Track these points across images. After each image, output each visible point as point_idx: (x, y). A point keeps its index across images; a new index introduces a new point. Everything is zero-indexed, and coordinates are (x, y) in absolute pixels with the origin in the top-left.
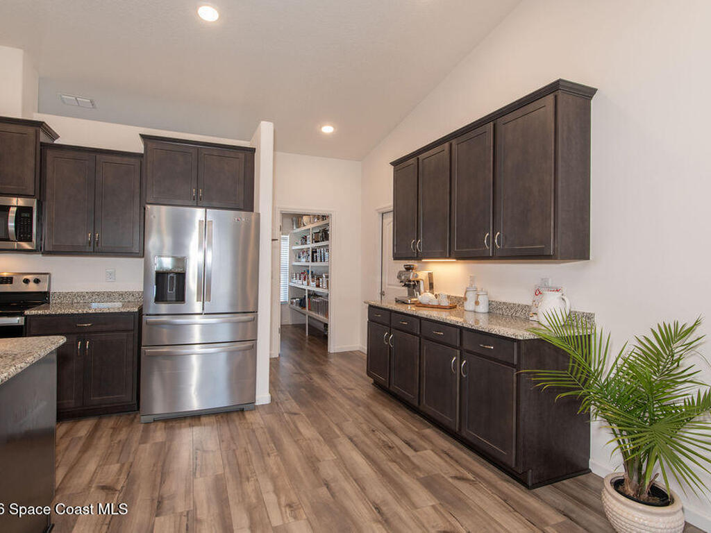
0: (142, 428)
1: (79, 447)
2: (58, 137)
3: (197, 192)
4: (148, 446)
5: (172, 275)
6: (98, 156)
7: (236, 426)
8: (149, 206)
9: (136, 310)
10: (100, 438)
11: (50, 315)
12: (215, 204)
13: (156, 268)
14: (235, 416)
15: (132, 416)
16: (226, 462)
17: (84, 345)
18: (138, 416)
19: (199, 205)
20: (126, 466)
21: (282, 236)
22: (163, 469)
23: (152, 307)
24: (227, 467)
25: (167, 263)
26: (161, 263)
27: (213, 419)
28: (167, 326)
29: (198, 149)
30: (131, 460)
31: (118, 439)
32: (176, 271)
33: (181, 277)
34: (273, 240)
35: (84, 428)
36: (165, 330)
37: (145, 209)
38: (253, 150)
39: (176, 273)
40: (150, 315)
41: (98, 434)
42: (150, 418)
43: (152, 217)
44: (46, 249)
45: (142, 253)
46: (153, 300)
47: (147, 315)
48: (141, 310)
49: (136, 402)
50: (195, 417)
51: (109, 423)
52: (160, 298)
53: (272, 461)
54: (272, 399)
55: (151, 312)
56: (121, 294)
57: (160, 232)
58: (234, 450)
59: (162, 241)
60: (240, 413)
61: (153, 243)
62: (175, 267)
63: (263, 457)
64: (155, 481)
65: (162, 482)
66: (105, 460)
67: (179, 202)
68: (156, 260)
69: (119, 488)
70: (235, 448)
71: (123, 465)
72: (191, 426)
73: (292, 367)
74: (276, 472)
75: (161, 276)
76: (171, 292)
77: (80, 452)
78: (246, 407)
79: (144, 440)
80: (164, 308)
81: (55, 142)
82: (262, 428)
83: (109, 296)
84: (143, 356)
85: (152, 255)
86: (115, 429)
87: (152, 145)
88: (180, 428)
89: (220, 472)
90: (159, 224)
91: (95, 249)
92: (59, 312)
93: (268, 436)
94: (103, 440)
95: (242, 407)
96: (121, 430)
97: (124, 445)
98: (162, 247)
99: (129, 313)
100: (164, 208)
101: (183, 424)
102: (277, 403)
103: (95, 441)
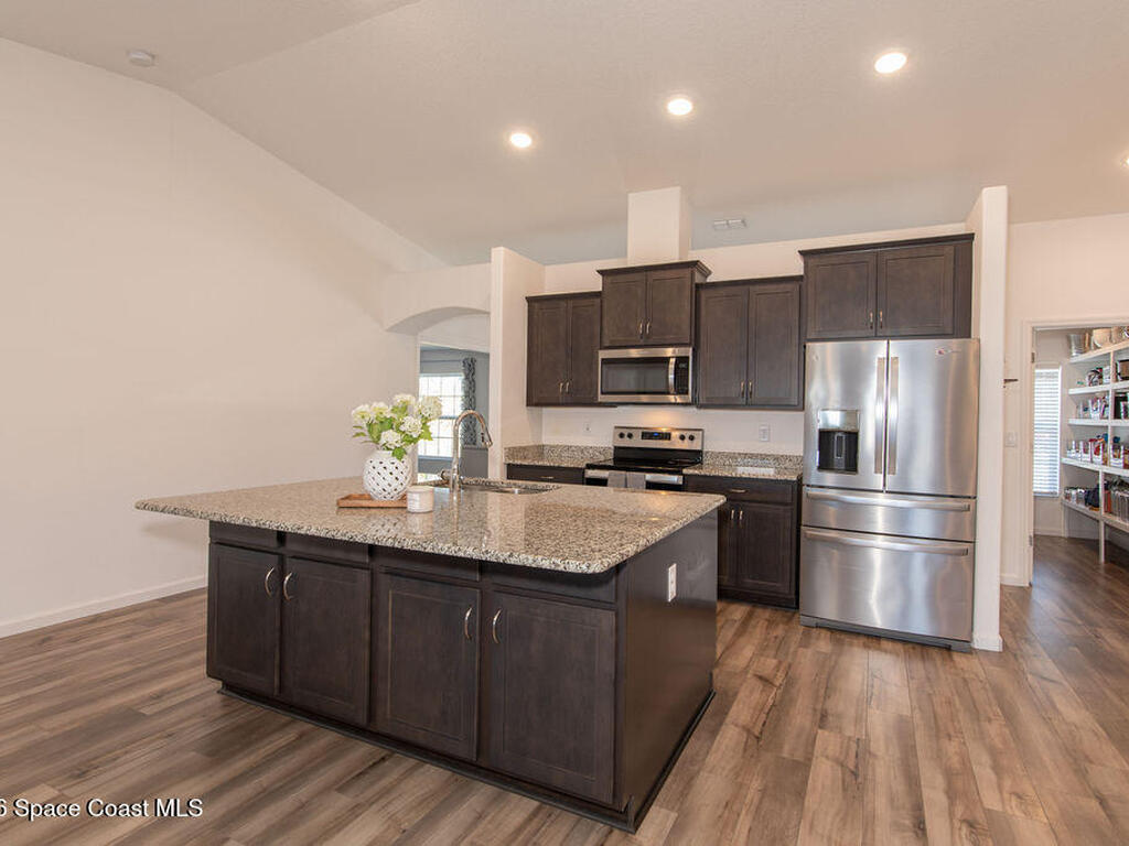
0: (801, 631)
1: (733, 630)
2: (710, 273)
3: (876, 318)
4: (809, 652)
5: (840, 434)
6: (751, 288)
7: (935, 665)
8: (808, 344)
9: (795, 479)
10: (755, 627)
11: (705, 476)
12: (903, 331)
13: (820, 425)
14: (934, 653)
15: (789, 614)
16: (915, 704)
17: (737, 514)
18: (797, 616)
19: (879, 334)
20: (785, 665)
21: (1037, 371)
22: (827, 683)
23: (815, 476)
24: (917, 711)
25: (834, 419)
26: (826, 419)
27: (899, 646)
28: (834, 503)
29: (877, 254)
30: (789, 660)
31: (775, 634)
32: (845, 429)
33: (852, 438)
34: (1006, 381)
35: (738, 611)
36: (832, 510)
37: (805, 347)
38: (969, 238)
39: (846, 432)
40: (813, 486)
41: (753, 622)
42: (813, 622)
43: (814, 358)
44: (701, 402)
45: (801, 405)
46: (815, 468)
47: (808, 486)
48: (800, 479)
49: (793, 596)
50: (874, 637)
51: (764, 614)
52: (825, 465)
53: (995, 730)
54: (1005, 646)
55: (813, 483)
56: (777, 458)
57: (824, 377)
58: (930, 695)
59: (827, 391)
60: (945, 652)
61: (815, 392)
62: (844, 423)
63: (978, 720)
64: (818, 691)
65: (827, 696)
66: (762, 650)
67: (851, 334)
68: (820, 414)
69: (778, 684)
70: (931, 692)
71: (780, 663)
72: (866, 646)
73: (1058, 609)
74: (1000, 746)
75: (826, 435)
76: (839, 459)
77: (735, 634)
78: (955, 645)
79: (805, 643)
80: (830, 478)
81: (708, 281)
82: (981, 681)
83: (762, 458)
84: (802, 539)
85: (814, 407)
86: (771, 623)
87: (813, 261)
88: (851, 645)
89: (906, 712)
90: (824, 368)
91: (748, 402)
92: (713, 473)
93: (990, 694)
94: (758, 630)
95: (949, 643)
96: (777, 625)
97: (781, 644)
98: (826, 399)
99: (787, 481)
100: (829, 345)
101: (855, 641)
102: (1015, 655)
103: (750, 629)
